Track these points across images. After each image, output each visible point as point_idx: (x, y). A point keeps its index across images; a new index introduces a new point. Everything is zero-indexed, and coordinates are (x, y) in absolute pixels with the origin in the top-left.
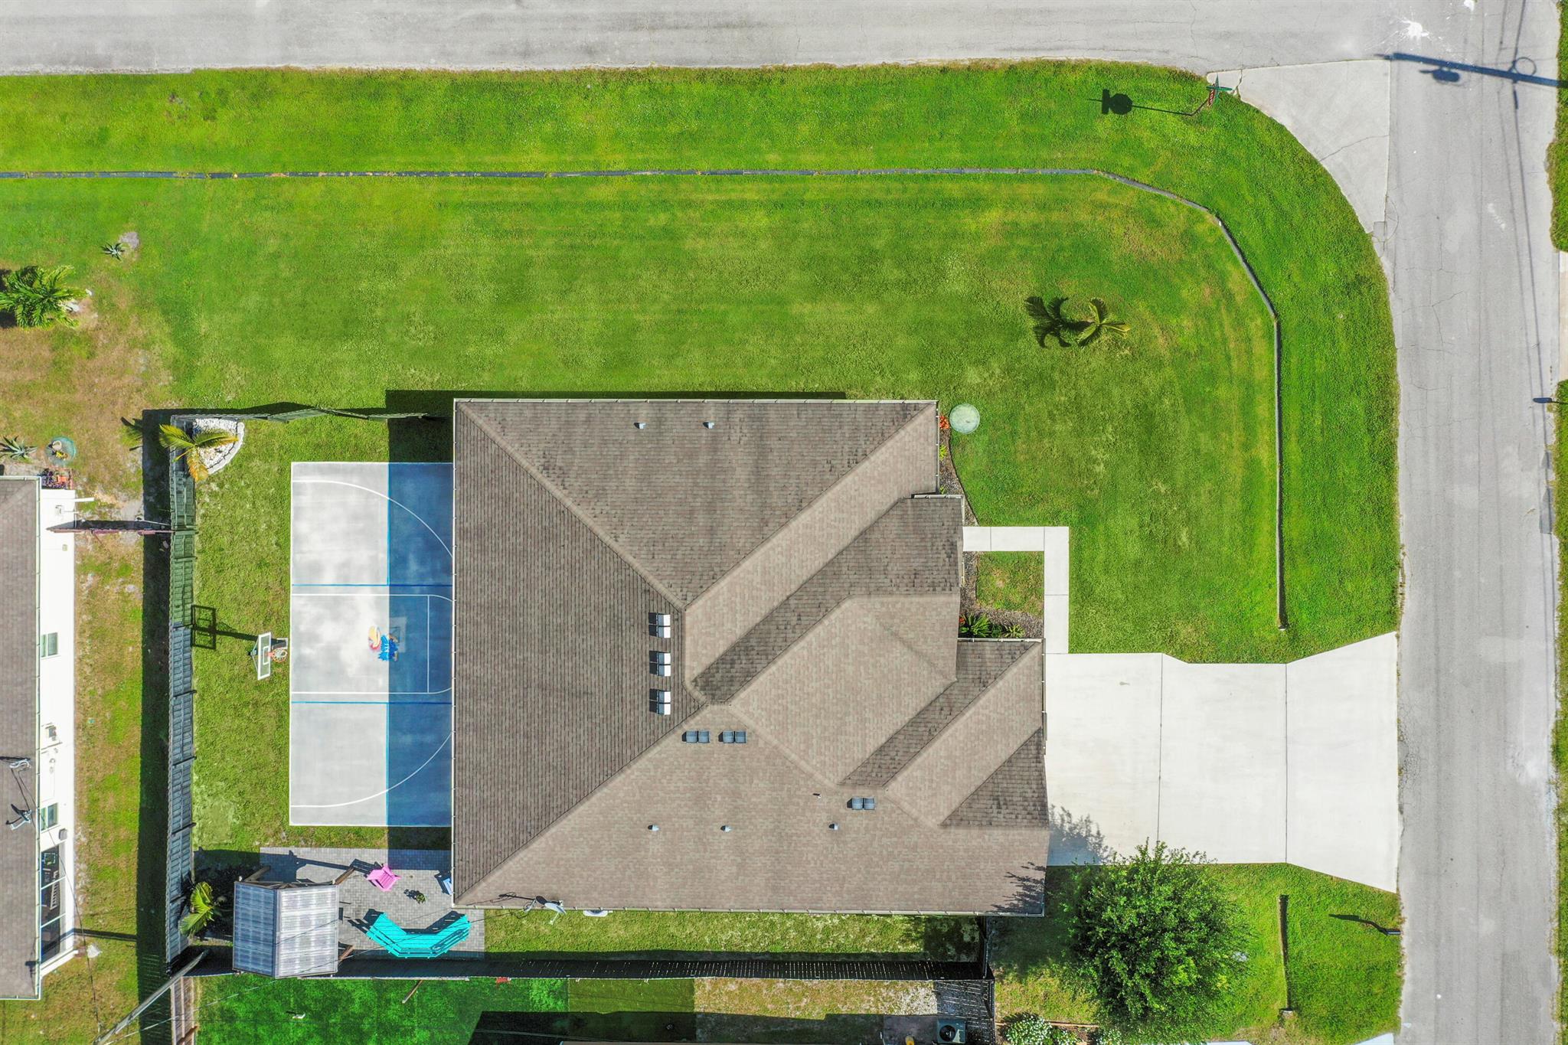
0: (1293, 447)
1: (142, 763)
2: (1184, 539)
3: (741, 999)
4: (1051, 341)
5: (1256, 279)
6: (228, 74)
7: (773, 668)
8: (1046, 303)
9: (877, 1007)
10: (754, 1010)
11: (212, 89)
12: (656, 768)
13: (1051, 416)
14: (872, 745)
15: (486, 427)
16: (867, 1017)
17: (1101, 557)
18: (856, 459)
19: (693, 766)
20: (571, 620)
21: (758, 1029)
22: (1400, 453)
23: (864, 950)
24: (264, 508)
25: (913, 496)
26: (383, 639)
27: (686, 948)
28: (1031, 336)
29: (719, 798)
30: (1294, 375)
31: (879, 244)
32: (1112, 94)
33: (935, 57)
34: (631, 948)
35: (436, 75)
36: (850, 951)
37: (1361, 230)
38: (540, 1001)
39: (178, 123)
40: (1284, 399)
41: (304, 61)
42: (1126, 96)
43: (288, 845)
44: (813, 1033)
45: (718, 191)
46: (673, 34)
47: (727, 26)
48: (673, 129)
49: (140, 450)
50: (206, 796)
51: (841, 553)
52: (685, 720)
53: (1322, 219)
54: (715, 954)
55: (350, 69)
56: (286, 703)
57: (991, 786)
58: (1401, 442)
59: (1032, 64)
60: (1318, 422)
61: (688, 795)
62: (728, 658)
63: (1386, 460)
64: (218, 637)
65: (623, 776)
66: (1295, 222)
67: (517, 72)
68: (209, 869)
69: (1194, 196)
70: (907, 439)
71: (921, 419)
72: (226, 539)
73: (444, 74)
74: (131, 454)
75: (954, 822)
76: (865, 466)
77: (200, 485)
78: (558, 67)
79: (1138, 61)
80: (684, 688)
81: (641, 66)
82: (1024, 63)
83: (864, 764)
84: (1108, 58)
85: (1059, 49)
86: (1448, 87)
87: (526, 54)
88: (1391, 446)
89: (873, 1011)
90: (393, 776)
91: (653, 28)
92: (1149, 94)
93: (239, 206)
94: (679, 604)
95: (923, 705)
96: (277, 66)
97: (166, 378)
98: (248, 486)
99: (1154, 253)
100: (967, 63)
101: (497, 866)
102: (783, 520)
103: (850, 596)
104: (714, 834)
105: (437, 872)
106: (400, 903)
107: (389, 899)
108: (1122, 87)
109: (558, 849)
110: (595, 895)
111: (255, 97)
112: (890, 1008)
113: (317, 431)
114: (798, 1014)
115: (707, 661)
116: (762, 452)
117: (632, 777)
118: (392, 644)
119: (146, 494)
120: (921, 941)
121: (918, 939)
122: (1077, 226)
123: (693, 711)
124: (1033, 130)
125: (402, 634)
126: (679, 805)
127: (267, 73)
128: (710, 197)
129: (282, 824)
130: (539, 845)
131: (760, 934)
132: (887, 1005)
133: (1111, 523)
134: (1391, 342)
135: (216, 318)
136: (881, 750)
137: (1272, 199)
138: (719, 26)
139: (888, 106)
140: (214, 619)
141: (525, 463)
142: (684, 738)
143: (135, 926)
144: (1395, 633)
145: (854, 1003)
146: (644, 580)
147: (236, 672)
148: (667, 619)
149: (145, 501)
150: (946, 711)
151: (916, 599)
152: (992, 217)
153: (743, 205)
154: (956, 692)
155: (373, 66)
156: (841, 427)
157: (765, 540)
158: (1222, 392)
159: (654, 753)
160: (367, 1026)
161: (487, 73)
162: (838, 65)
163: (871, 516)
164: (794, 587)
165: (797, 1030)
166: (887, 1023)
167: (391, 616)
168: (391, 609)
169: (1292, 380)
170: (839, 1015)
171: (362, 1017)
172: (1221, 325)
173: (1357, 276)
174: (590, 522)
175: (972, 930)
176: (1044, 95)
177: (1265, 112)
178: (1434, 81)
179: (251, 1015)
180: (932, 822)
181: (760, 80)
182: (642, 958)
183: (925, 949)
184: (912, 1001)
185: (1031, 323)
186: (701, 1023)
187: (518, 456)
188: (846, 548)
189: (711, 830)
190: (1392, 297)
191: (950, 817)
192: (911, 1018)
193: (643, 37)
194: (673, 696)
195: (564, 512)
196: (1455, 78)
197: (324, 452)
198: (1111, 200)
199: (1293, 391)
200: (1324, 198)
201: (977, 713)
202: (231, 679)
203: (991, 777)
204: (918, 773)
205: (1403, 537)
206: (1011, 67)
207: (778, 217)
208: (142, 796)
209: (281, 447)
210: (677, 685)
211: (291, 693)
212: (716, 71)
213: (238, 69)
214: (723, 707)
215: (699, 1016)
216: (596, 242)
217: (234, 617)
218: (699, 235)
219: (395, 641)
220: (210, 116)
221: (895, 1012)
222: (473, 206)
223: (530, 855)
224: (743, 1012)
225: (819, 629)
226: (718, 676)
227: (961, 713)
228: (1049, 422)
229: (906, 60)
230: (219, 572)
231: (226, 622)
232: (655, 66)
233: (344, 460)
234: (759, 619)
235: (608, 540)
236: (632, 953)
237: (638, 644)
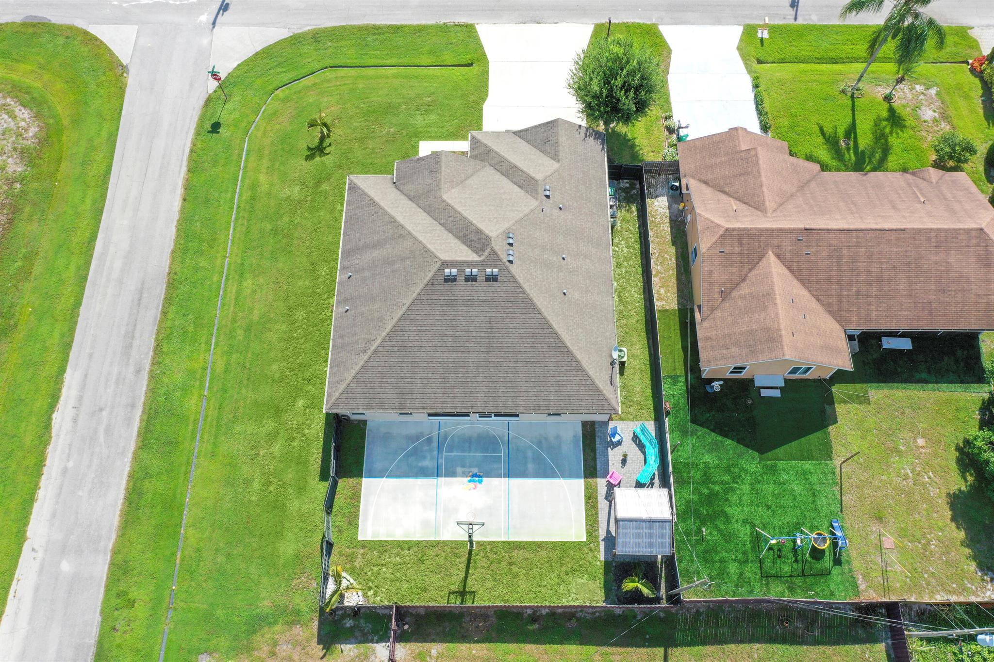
0: (388, 62)
1: (549, 643)
2: (429, 99)
3: (668, 286)
4: (327, 150)
5: (308, 75)
6: (107, 589)
7: (474, 222)
8: (309, 153)
9: (666, 223)
10: (674, 280)
11: (115, 601)
12: (528, 281)
13: (365, 149)
14: (519, 190)
15: (340, 391)
16: (671, 227)
17: (436, 130)
18: (373, 203)
19: (527, 263)
20: (450, 332)
21: (683, 277)
22: (394, 23)
23: (637, 230)
24: (386, 558)
25: (394, 183)
26: (470, 481)
27: (643, 314)
28: (324, 158)
29: (545, 256)
30: (355, 61)
31: (269, 227)
32: (210, 129)
33: (177, 203)
34: (646, 342)
35: (135, 457)
36: (638, 236)
37: (291, 37)
38: (680, 390)
39: (133, 625)
40: (366, 65)
41: (110, 540)
42: (212, 124)
43: (598, 542)
44: (683, 252)
45: (229, 305)
46: (138, 327)
47: (140, 300)
48: (191, 328)
49: (343, 646)
50: (570, 598)
51: (420, 207)
52: (501, 260)
53: (284, 51)
54: (645, 300)
55: (121, 510)
56: (509, 543)
57: (540, 146)
58: (389, 23)
59: (189, 162)
60: (378, 52)
61: (544, 270)
62: (469, 243)
63: (397, 29)
64: (467, 589)
65: (534, 299)
66: (283, 60)
67: (142, 411)
68: (616, 595)
69: (265, 98)
70: (365, 185)
71: (356, 181)
72: (405, 586)
73: (135, 453)
74: (345, 653)
75: (556, 157)
76: (376, 199)
77: (369, 603)
78: (144, 388)
79: (196, 119)
80: (483, 261)
81: (153, 343)
82: (188, 166)
83: (527, 192)
84: (192, 131)
85: (184, 150)
86: (231, 7)
87: (133, 406)
88: (391, 27)
89: (668, 225)
90: (553, 475)
91: (133, 337)
92: (212, 115)
93: (193, 584)
94: (438, 264)
95: (499, 173)
96: (109, 557)
97: (297, 629)
98: (372, 569)
99: (291, 113)
100: (183, 190)
101: (593, 382)
102: (400, 227)
103: (441, 197)
104: (567, 265)
105: (609, 449)
106: (629, 471)
107: (627, 478)
108: (208, 126)
109: (580, 345)
110: (608, 334)
111: (125, 573)
112: (666, 217)
113: (340, 524)
114: (673, 259)
115: (470, 252)
116: (367, 247)
117: (535, 294)
118: (473, 476)
119: (372, 641)
120: (630, 205)
121: (629, 206)
122: (272, 143)
123: (495, 256)
124: (222, 162)
125: (466, 470)
126: (551, 276)
127: (112, 564)
128: (232, 308)
129: (585, 546)
130: (579, 355)
131: (632, 278)
132: (664, 219)
133: (419, 126)
134: (343, 26)
135: (263, 595)
136: (521, 187)
137: (272, 68)
138: (139, 304)
139: (198, 224)
140: (456, 592)
141: (362, 363)
142: (511, 262)
143: (658, 649)
144: (476, 25)
145: (665, 233)
146: (426, 285)
147: (490, 577)
148: (447, 271)
149: (377, 642)
150: (502, 164)
151: (443, 168)
152: (262, 178)
153: (239, 292)
154: (493, 162)
155: (122, 496)
156: (356, 214)
157: (409, 233)
158: (360, 86)
159: (521, 280)
160: (706, 490)
161: (140, 428)
162: (172, 247)
163: (402, 197)
164: (435, 222)
165: (682, 259)
166: (674, 218)
167: (456, 477)
168: (452, 476)
169: (357, 62)
170: (672, 240)
171: (700, 494)
172: (328, 87)
173: (312, 38)
174: (395, 320)
175: (623, 183)
176: (205, 157)
177: (230, 71)
178: (227, 12)
179: (708, 565)
180: (556, 165)
181: (172, 285)
182: (651, 337)
183: (634, 203)
184: (661, 207)
185: (318, 159)
186: (684, 306)
187: (357, 368)
188: (417, 205)
189: (565, 265)
190: (323, 26)
191: (554, 160)
192: (670, 208)
193: (136, 343)
194: (488, 267)
195: (390, 336)
196: (228, 5)
197: (353, 519)
198: (263, 129)
199: (362, 61)
200: (274, 50)
201: (503, 152)
202: (495, 580)
203: (535, 147)
204: (532, 170)
205: (433, 22)
206: (189, 171)
207: (247, 275)
208: (571, 644)
209: (348, 547)
210: (482, 265)
211: (503, 539)
212: (163, 306)
213: (106, 583)
214: (493, 239)
215: (680, 307)
216: (248, 366)
217: (454, 579)
218: (252, 313)
219: (471, 474)
220: (132, 604)
221: (668, 214)
222: (216, 437)
223: (585, 361)
224: (675, 285)
225: (456, 207)
226: (478, 246)
227: (503, 157)
228: (367, 150)
229: (176, 216)
230: (425, 590)
231: (457, 584)
232: (154, 337)
233: (359, 506)
234: (450, 234)
235: (404, 308)
236: (648, 342)
237: (461, 289)
